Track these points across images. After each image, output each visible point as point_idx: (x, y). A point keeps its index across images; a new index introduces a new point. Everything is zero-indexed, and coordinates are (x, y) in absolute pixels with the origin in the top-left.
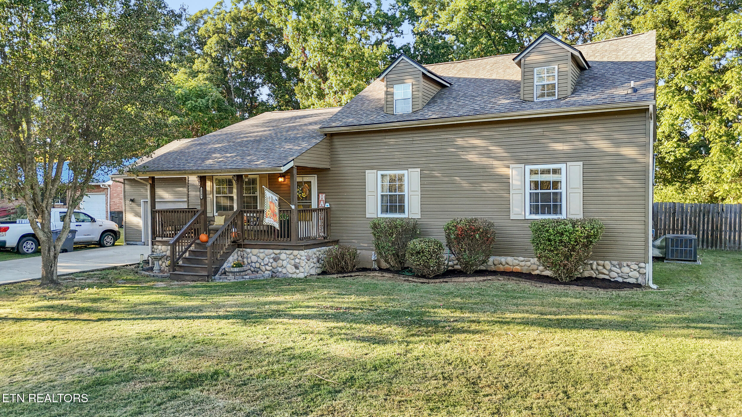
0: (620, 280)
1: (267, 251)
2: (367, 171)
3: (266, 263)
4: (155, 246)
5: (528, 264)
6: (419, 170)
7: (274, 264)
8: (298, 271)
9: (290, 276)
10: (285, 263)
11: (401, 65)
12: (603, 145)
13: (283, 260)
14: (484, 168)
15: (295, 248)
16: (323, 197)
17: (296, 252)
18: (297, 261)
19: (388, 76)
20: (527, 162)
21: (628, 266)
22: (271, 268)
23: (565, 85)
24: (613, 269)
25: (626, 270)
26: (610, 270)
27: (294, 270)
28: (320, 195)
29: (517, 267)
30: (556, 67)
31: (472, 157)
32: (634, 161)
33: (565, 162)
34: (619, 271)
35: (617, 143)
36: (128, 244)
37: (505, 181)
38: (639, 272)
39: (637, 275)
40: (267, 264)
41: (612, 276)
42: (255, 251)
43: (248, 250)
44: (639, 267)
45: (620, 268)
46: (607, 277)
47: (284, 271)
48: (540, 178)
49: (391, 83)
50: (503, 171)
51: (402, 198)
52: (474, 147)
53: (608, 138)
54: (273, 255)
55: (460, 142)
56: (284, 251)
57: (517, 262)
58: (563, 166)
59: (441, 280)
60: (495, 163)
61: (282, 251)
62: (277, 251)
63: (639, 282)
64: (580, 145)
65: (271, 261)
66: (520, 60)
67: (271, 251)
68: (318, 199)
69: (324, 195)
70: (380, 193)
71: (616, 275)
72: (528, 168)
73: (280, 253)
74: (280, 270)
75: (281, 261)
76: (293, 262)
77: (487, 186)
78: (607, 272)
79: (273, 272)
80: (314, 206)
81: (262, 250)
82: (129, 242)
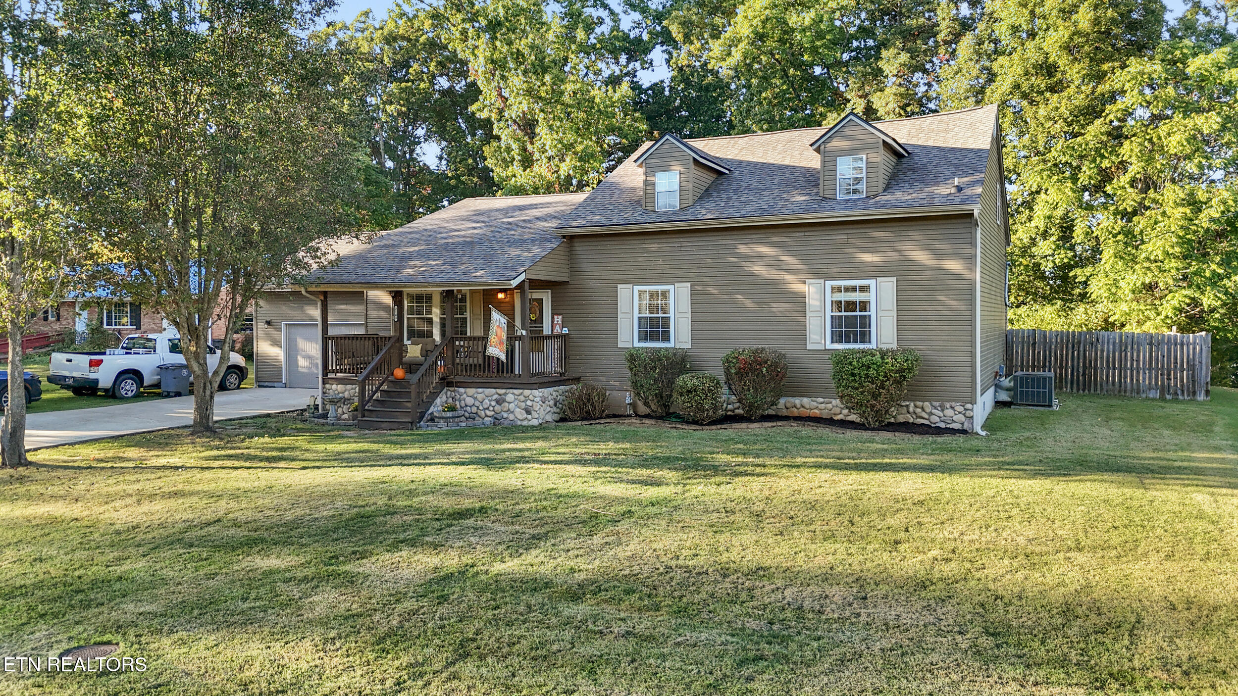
0: (942, 425)
1: (488, 391)
2: (619, 286)
3: (486, 406)
4: (327, 386)
5: (830, 406)
6: (689, 285)
7: (498, 408)
8: (529, 417)
9: (519, 423)
10: (512, 406)
11: (666, 146)
12: (921, 256)
13: (510, 403)
14: (775, 283)
15: (526, 386)
16: (558, 319)
17: (527, 392)
18: (529, 403)
19: (648, 161)
20: (828, 277)
21: (952, 408)
22: (493, 413)
23: (875, 179)
24: (934, 411)
25: (949, 412)
26: (931, 414)
27: (525, 415)
28: (556, 317)
29: (816, 411)
30: (864, 157)
31: (759, 269)
32: (958, 277)
33: (875, 277)
34: (941, 414)
35: (939, 255)
36: (259, 386)
37: (800, 300)
38: (964, 414)
39: (963, 419)
40: (488, 409)
41: (932, 420)
42: (471, 391)
43: (462, 390)
44: (966, 410)
45: (943, 410)
46: (926, 422)
47: (511, 417)
48: (844, 297)
49: (653, 169)
50: (798, 287)
51: (666, 322)
52: (761, 257)
53: (927, 248)
54: (496, 396)
55: (743, 249)
56: (511, 391)
57: (815, 404)
58: (871, 283)
59: (719, 426)
60: (788, 277)
61: (508, 391)
62: (503, 391)
63: (965, 427)
64: (894, 256)
65: (493, 403)
66: (820, 146)
67: (493, 390)
68: (553, 322)
69: (560, 317)
70: (636, 315)
71: (938, 419)
72: (829, 284)
73: (506, 394)
74: (505, 415)
75: (507, 404)
76: (523, 405)
77: (778, 307)
78: (926, 416)
79: (496, 418)
80: (547, 331)
81: (480, 390)
82: (261, 384)
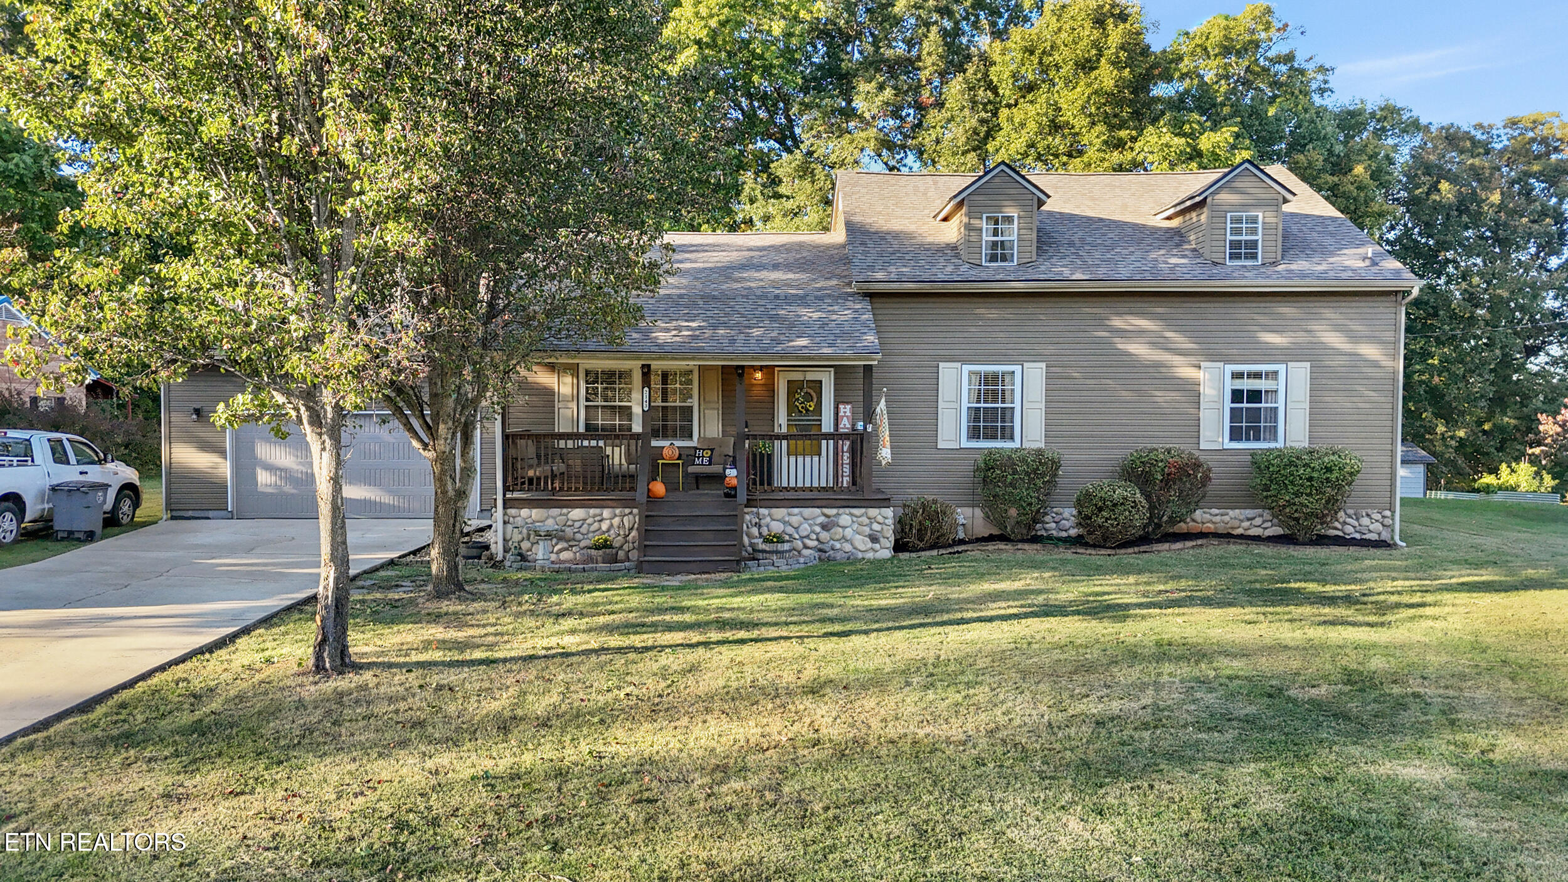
0: (1358, 536)
1: (808, 512)
2: (941, 365)
3: (805, 534)
4: (509, 511)
5: (1226, 518)
6: (1043, 365)
7: (824, 535)
8: (877, 546)
9: (860, 555)
10: (848, 532)
11: (997, 180)
12: (1334, 339)
13: (844, 527)
14: (1158, 365)
15: (872, 503)
16: (846, 410)
17: (873, 512)
18: (876, 527)
19: (972, 197)
20: (1227, 362)
21: (1368, 515)
22: (816, 543)
24: (1349, 520)
25: (1365, 521)
26: (1345, 523)
27: (870, 545)
28: (841, 407)
29: (1209, 525)
30: (1261, 215)
31: (1139, 349)
32: (1375, 364)
33: (1285, 362)
34: (1356, 523)
35: (1354, 338)
37: (1192, 391)
38: (1382, 524)
39: (1381, 528)
40: (807, 537)
41: (1347, 531)
42: (779, 513)
43: (763, 511)
44: (1383, 517)
45: (1357, 519)
46: (1340, 534)
47: (848, 547)
48: (1246, 385)
49: (977, 209)
50: (1187, 372)
51: (1007, 414)
52: (1141, 332)
53: (1337, 328)
54: (822, 519)
55: (1117, 322)
56: (847, 510)
57: (1208, 516)
58: (1281, 368)
60: (1177, 359)
61: (841, 510)
62: (833, 511)
63: (1383, 538)
64: (1302, 338)
65: (818, 529)
66: (1206, 198)
67: (817, 511)
68: (837, 414)
69: (849, 407)
70: (965, 405)
71: (1352, 529)
72: (1230, 368)
73: (838, 514)
74: (838, 545)
75: (840, 530)
76: (867, 530)
77: (1162, 397)
78: (1339, 526)
79: (820, 550)
81: (796, 510)
